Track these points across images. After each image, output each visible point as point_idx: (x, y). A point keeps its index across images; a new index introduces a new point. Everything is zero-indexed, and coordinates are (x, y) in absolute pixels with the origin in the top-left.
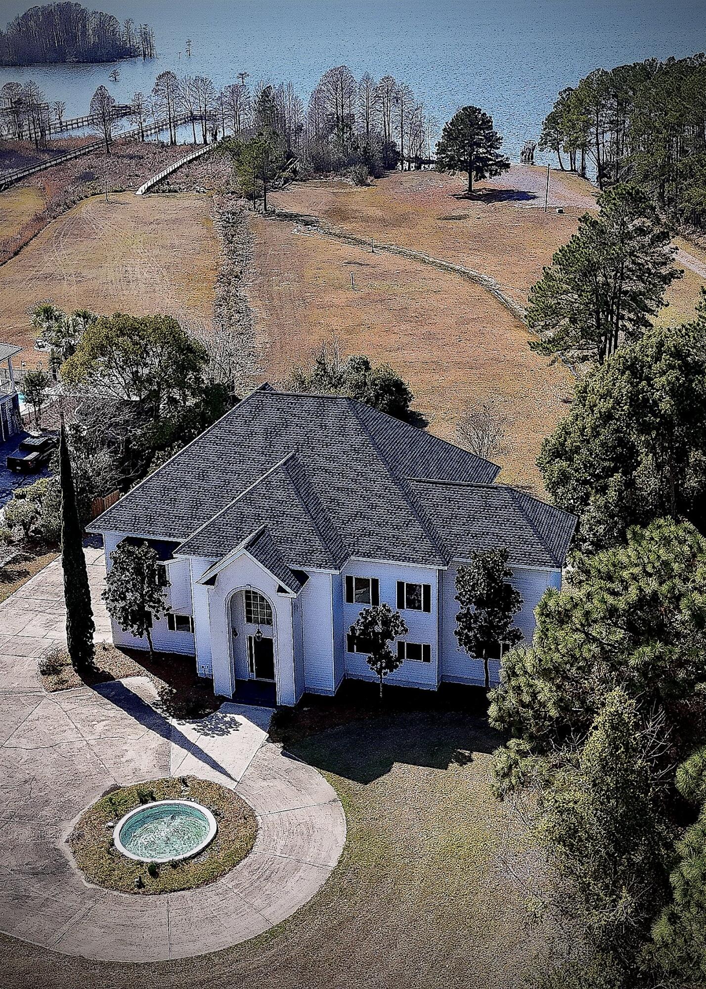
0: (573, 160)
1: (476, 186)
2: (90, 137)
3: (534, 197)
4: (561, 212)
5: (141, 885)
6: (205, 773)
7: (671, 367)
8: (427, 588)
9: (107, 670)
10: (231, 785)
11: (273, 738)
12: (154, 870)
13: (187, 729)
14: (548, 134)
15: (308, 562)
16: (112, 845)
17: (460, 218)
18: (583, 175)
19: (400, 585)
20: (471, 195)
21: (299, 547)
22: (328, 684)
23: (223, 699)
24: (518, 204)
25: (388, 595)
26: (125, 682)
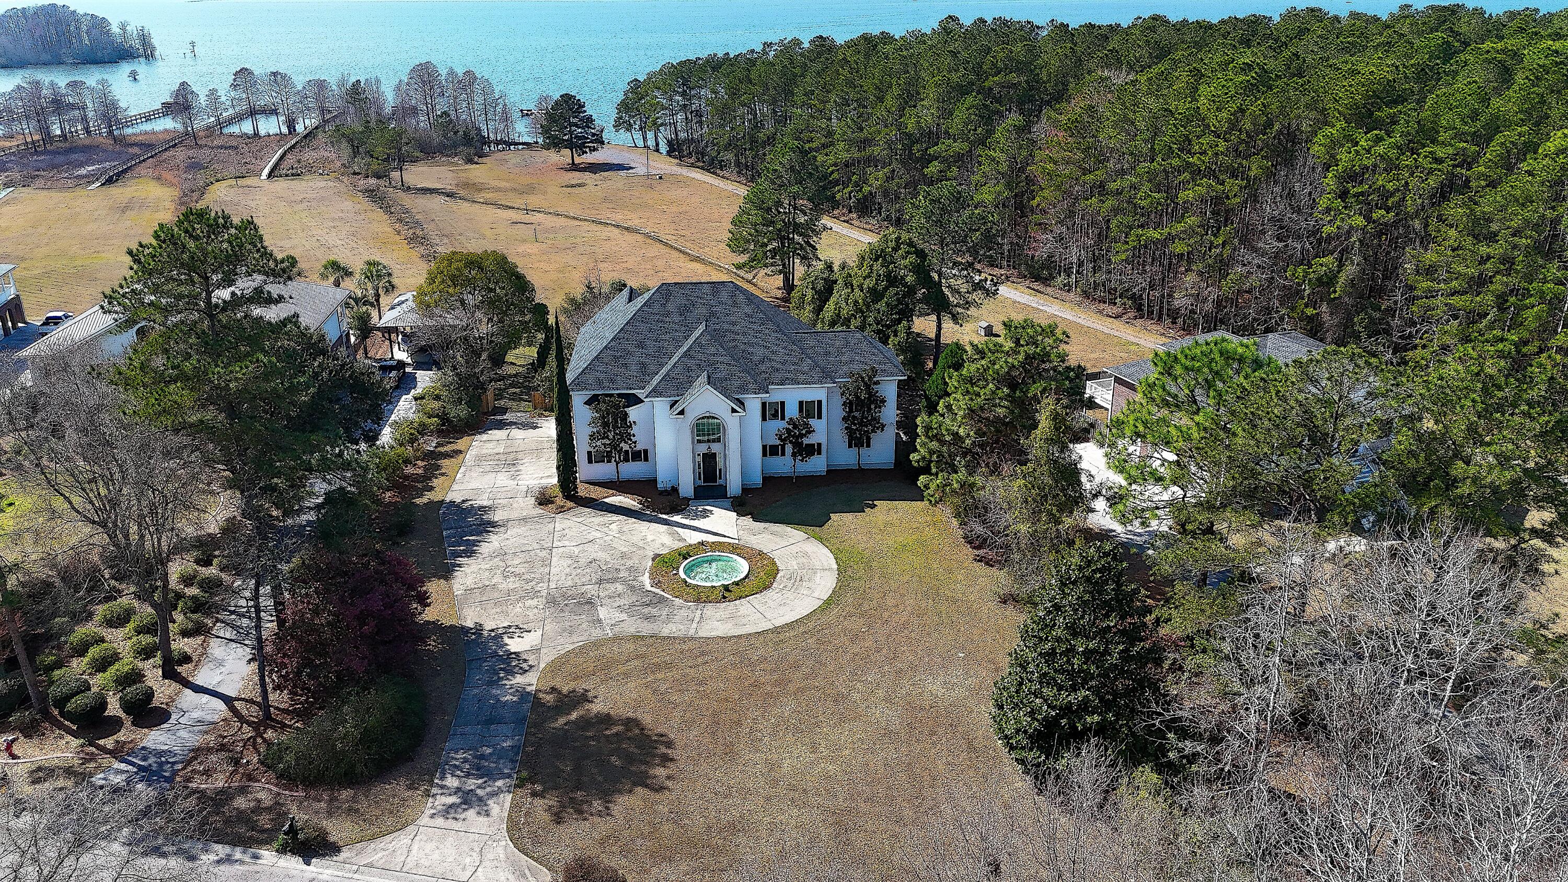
0: (645, 139)
1: (577, 160)
2: (166, 131)
3: (631, 168)
4: (660, 178)
5: (724, 597)
6: (711, 538)
7: (908, 253)
8: (820, 402)
9: (587, 495)
10: (737, 542)
11: (740, 514)
12: (726, 588)
13: (677, 518)
14: (621, 118)
15: (746, 391)
16: (686, 582)
17: (580, 185)
18: (657, 150)
19: (801, 403)
20: (574, 167)
21: (737, 383)
22: (758, 480)
23: (687, 500)
24: (623, 173)
25: (792, 411)
26: (606, 500)
